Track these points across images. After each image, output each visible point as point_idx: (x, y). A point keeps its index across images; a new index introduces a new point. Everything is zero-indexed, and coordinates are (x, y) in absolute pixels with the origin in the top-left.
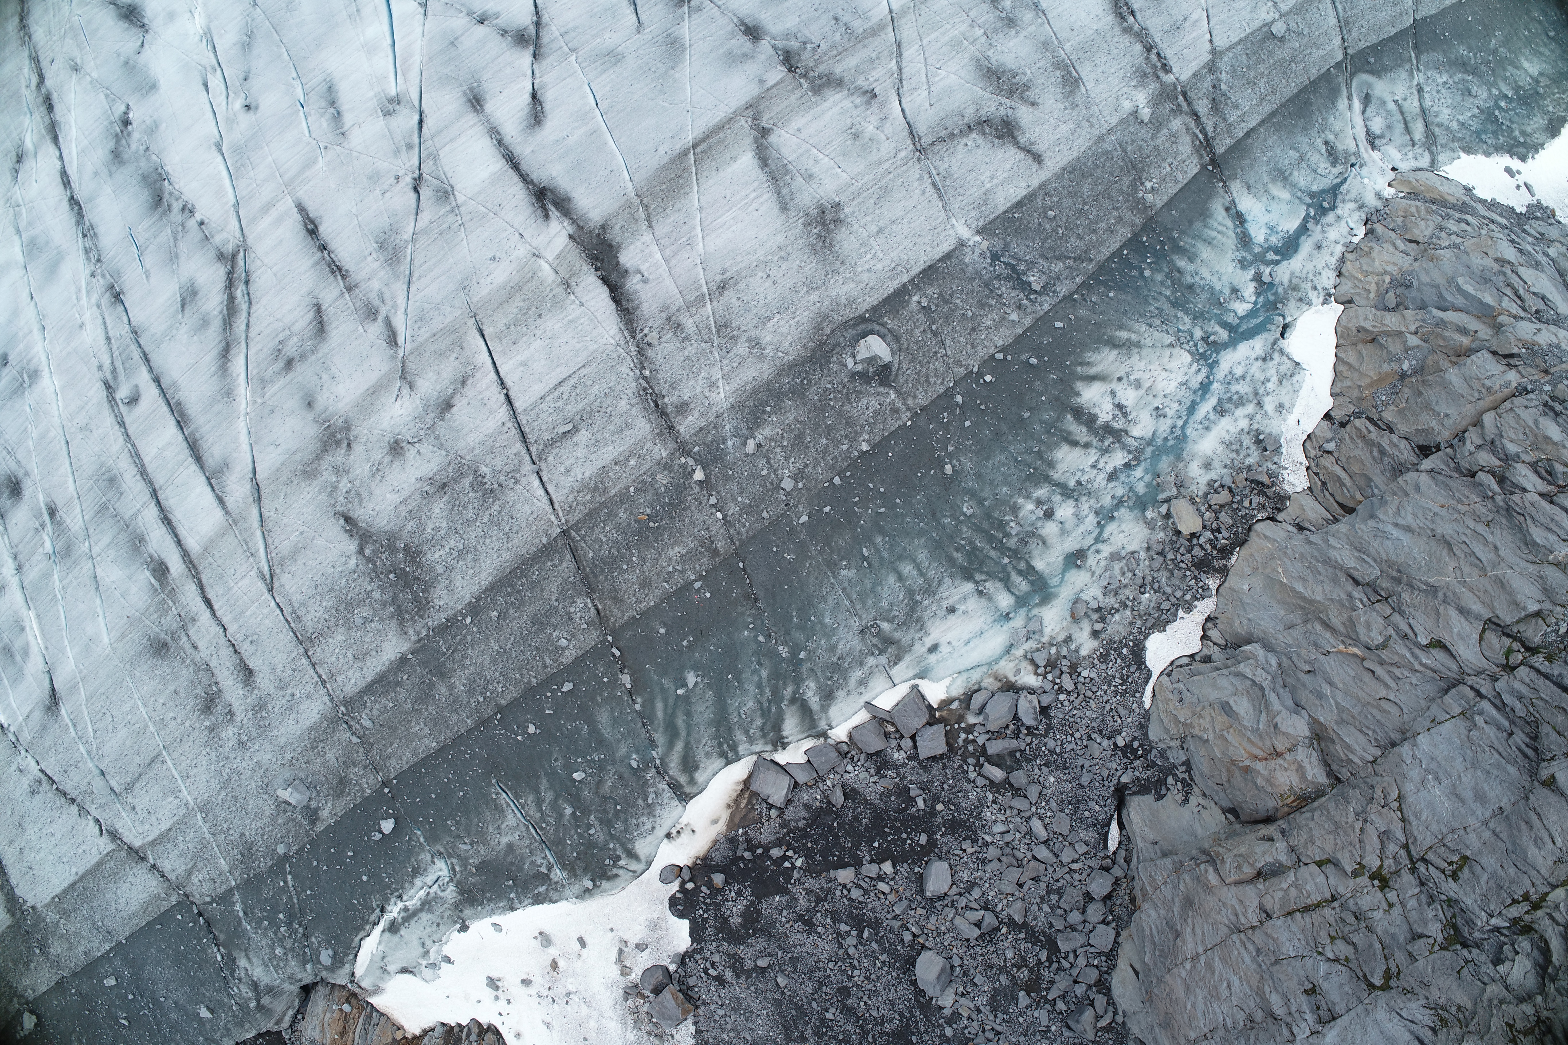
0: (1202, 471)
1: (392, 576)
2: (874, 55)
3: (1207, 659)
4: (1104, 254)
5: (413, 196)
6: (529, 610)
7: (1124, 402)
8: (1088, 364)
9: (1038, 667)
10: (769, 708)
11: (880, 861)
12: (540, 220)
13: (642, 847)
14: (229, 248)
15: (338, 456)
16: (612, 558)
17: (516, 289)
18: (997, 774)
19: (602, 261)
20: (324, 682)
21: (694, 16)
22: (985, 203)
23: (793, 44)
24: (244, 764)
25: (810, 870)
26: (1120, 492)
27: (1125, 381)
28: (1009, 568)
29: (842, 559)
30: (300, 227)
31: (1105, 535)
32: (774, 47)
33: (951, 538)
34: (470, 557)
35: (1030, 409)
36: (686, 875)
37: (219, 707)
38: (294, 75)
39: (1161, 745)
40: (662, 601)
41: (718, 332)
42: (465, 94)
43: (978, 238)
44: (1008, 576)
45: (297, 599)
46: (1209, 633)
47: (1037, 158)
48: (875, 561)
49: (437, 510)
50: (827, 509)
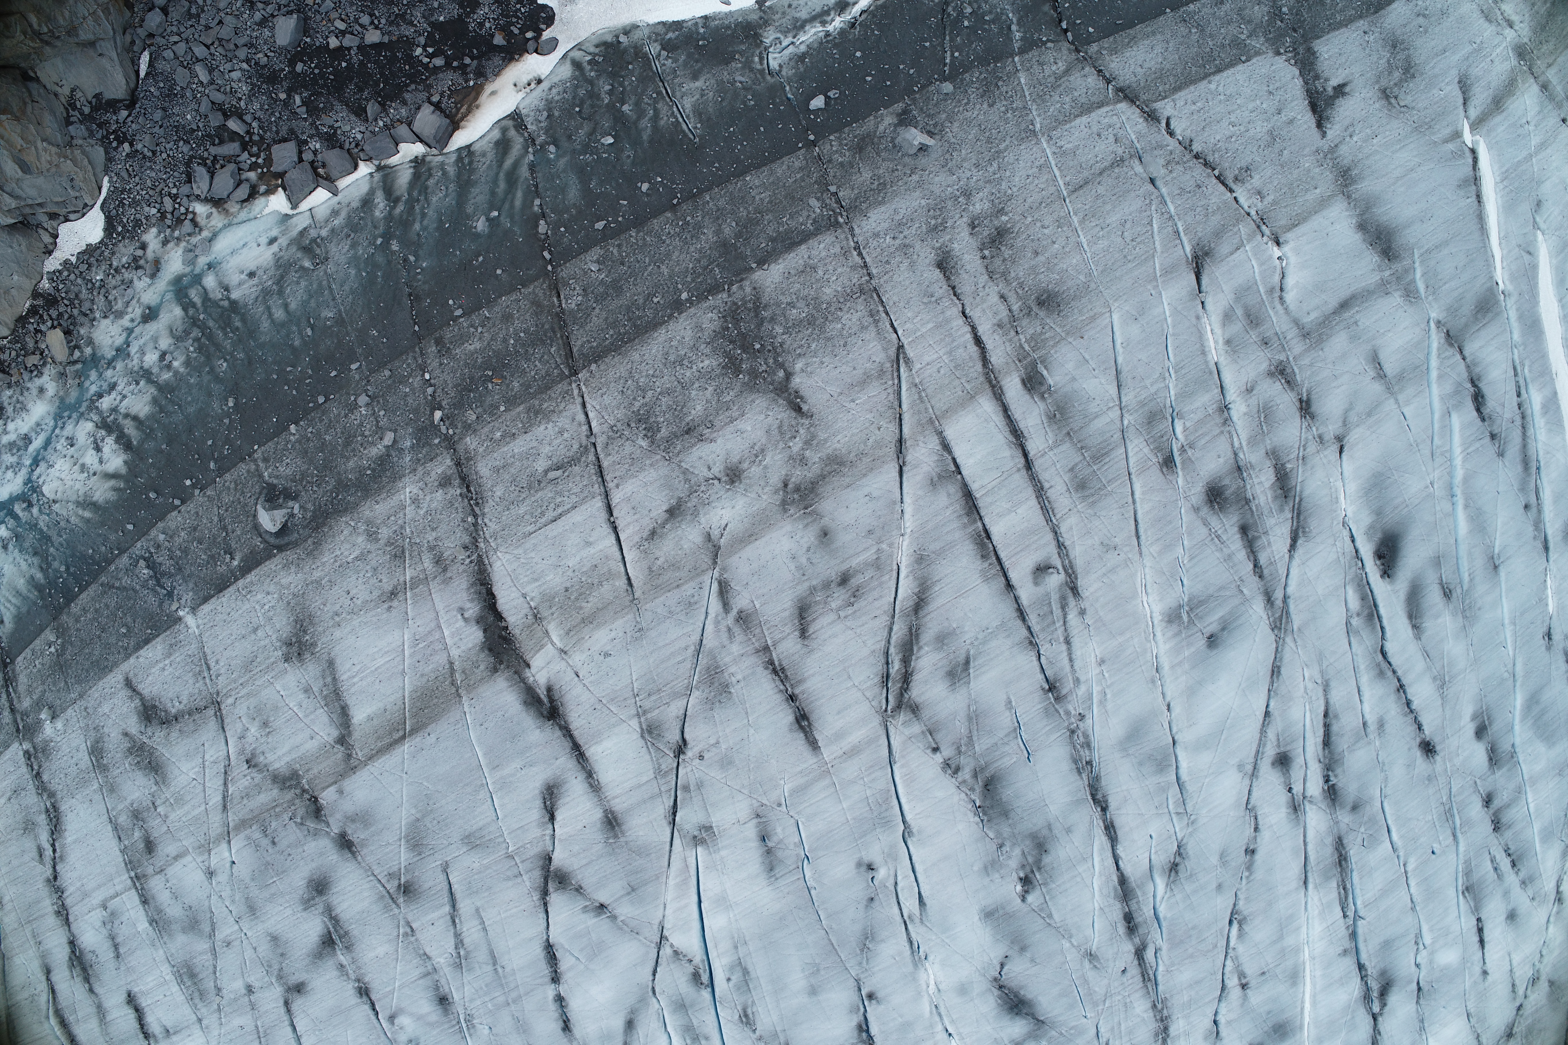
0: (46, 386)
1: (757, 346)
2: (245, 801)
3: (53, 216)
4: (92, 590)
5: (687, 736)
6: (623, 301)
7: (94, 452)
8: (115, 489)
9: (193, 220)
10: (420, 194)
11: (341, 48)
12: (556, 687)
13: (566, 71)
14: (903, 717)
15: (799, 475)
16: (533, 345)
17: (589, 621)
18: (233, 125)
19: (500, 636)
20: (857, 248)
21: (395, 869)
22: (171, 645)
23: (311, 824)
24: (968, 174)
25: (410, 44)
26: (109, 373)
27: (91, 472)
28: (201, 310)
29: (330, 327)
30: (816, 724)
31: (125, 335)
32: (328, 825)
33: (240, 341)
34: (672, 358)
35: (162, 451)
36: (531, 45)
37: (985, 234)
38: (813, 892)
39: (93, 142)
40: (495, 300)
41: (403, 552)
42: (623, 833)
43: (181, 613)
44: (203, 303)
45: (871, 334)
46: (51, 240)
47: (129, 683)
48: (304, 323)
49: (699, 407)
50: (333, 374)
